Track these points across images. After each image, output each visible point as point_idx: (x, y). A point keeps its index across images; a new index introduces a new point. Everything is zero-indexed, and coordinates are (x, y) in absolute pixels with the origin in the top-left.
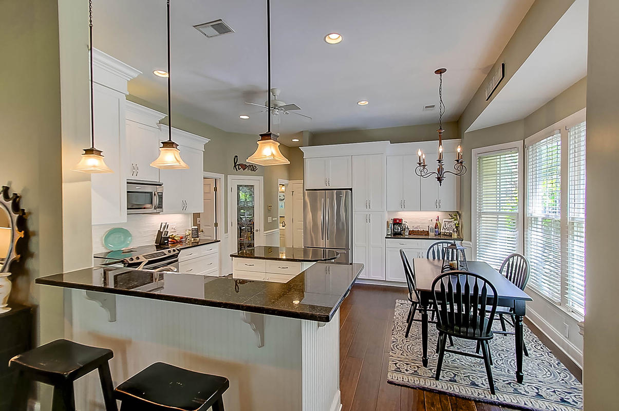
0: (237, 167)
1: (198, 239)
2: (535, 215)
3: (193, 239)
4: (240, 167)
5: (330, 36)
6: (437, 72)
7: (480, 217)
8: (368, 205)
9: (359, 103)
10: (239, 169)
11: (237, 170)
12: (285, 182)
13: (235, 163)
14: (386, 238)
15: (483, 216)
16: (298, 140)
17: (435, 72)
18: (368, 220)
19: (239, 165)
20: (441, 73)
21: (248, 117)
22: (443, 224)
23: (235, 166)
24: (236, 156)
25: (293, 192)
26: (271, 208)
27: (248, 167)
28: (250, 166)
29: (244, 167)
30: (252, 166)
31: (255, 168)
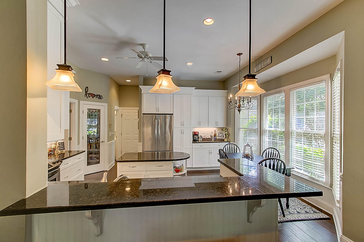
0: (88, 95)
1: (64, 151)
2: (266, 129)
3: (59, 151)
4: (90, 96)
5: (206, 20)
6: (238, 54)
7: (239, 130)
8: (182, 124)
9: (187, 64)
10: (89, 97)
11: (87, 98)
12: (118, 108)
13: (86, 92)
14: (193, 143)
15: (241, 130)
16: (130, 81)
17: (237, 54)
18: (182, 133)
19: (88, 94)
20: (240, 55)
21: (108, 60)
22: (218, 134)
23: (86, 94)
24: (87, 87)
25: (122, 115)
26: (111, 126)
27: (96, 95)
28: (98, 95)
29: (93, 96)
30: (99, 95)
31: (101, 97)
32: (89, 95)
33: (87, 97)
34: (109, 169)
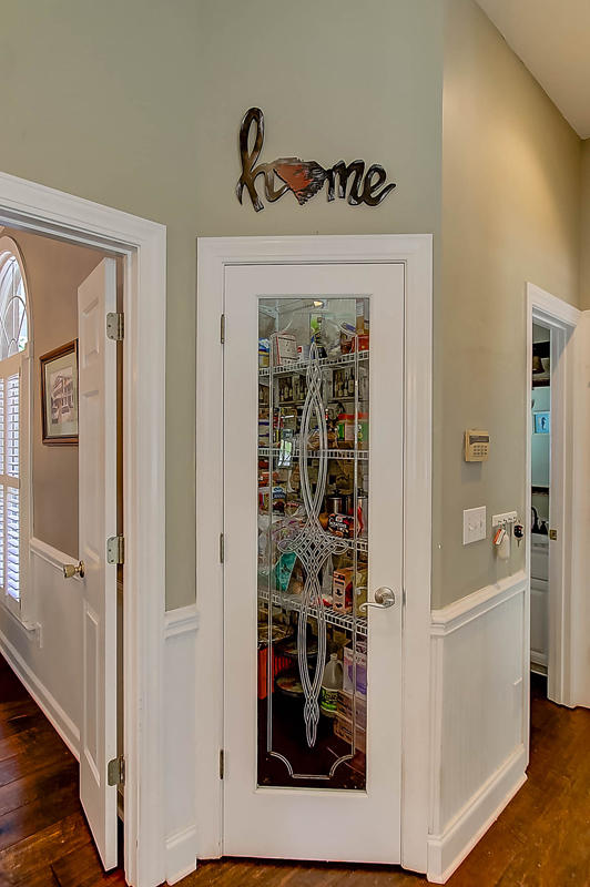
0: (259, 184)
4: (280, 184)
10: (275, 197)
11: (257, 205)
13: (247, 163)
23: (246, 181)
26: (483, 453)
27: (329, 174)
28: (343, 170)
29: (308, 180)
30: (359, 166)
31: (375, 178)
32: (269, 185)
33: (253, 195)
34: (444, 866)
